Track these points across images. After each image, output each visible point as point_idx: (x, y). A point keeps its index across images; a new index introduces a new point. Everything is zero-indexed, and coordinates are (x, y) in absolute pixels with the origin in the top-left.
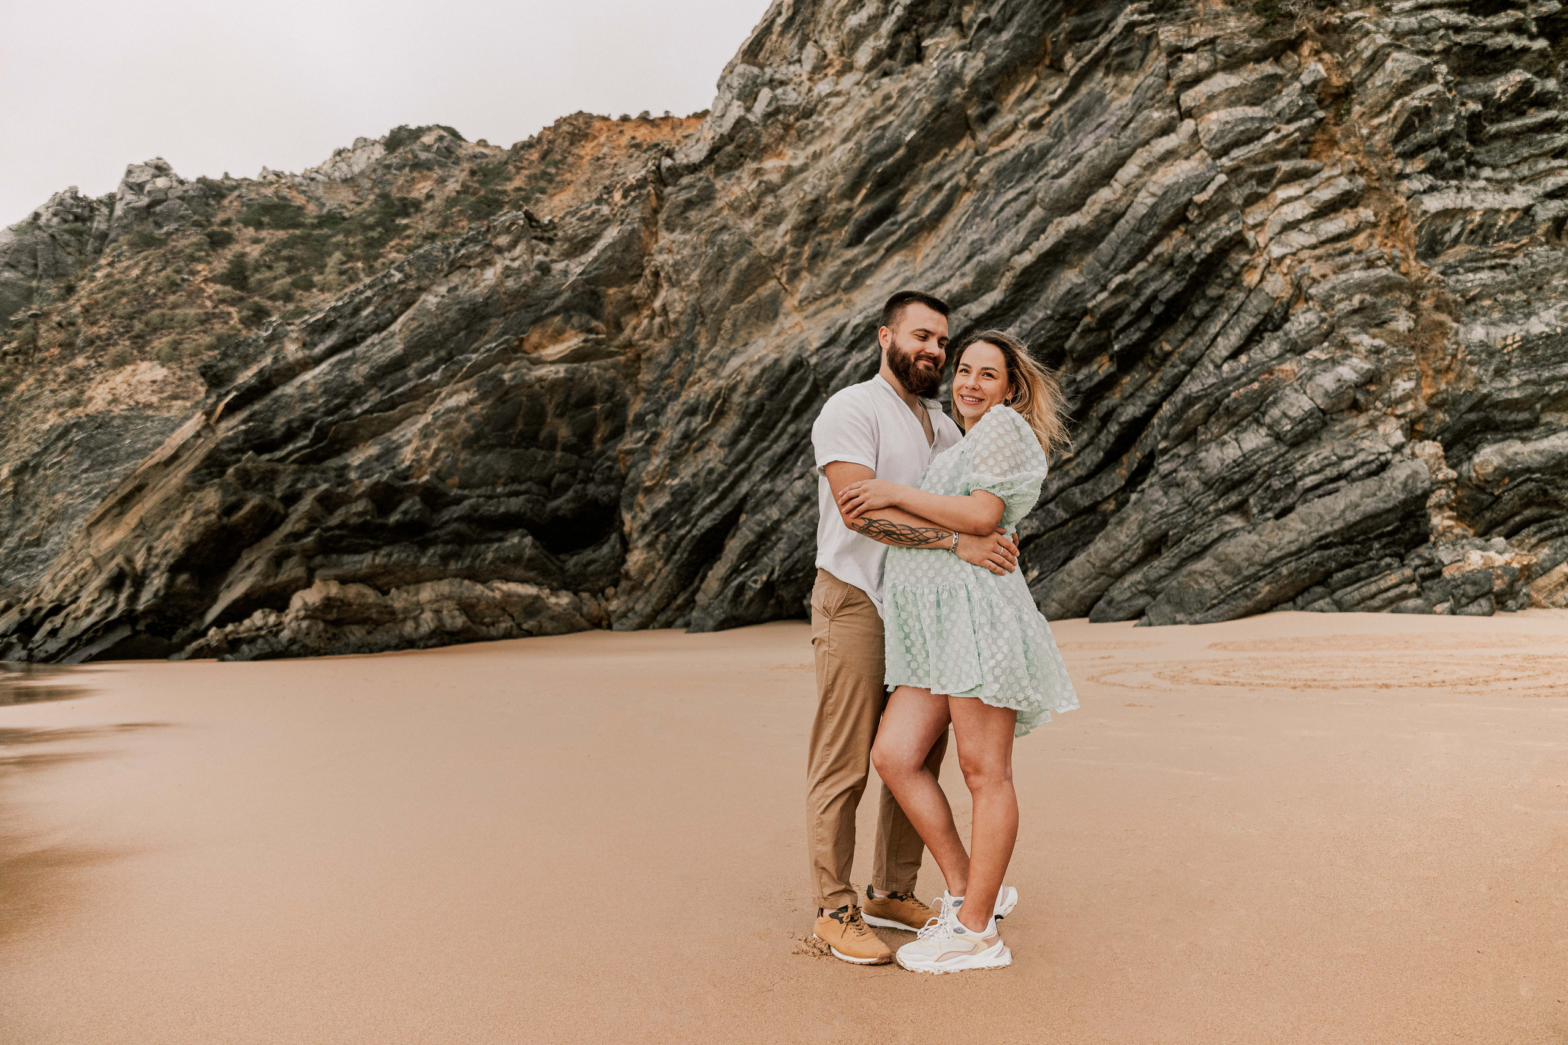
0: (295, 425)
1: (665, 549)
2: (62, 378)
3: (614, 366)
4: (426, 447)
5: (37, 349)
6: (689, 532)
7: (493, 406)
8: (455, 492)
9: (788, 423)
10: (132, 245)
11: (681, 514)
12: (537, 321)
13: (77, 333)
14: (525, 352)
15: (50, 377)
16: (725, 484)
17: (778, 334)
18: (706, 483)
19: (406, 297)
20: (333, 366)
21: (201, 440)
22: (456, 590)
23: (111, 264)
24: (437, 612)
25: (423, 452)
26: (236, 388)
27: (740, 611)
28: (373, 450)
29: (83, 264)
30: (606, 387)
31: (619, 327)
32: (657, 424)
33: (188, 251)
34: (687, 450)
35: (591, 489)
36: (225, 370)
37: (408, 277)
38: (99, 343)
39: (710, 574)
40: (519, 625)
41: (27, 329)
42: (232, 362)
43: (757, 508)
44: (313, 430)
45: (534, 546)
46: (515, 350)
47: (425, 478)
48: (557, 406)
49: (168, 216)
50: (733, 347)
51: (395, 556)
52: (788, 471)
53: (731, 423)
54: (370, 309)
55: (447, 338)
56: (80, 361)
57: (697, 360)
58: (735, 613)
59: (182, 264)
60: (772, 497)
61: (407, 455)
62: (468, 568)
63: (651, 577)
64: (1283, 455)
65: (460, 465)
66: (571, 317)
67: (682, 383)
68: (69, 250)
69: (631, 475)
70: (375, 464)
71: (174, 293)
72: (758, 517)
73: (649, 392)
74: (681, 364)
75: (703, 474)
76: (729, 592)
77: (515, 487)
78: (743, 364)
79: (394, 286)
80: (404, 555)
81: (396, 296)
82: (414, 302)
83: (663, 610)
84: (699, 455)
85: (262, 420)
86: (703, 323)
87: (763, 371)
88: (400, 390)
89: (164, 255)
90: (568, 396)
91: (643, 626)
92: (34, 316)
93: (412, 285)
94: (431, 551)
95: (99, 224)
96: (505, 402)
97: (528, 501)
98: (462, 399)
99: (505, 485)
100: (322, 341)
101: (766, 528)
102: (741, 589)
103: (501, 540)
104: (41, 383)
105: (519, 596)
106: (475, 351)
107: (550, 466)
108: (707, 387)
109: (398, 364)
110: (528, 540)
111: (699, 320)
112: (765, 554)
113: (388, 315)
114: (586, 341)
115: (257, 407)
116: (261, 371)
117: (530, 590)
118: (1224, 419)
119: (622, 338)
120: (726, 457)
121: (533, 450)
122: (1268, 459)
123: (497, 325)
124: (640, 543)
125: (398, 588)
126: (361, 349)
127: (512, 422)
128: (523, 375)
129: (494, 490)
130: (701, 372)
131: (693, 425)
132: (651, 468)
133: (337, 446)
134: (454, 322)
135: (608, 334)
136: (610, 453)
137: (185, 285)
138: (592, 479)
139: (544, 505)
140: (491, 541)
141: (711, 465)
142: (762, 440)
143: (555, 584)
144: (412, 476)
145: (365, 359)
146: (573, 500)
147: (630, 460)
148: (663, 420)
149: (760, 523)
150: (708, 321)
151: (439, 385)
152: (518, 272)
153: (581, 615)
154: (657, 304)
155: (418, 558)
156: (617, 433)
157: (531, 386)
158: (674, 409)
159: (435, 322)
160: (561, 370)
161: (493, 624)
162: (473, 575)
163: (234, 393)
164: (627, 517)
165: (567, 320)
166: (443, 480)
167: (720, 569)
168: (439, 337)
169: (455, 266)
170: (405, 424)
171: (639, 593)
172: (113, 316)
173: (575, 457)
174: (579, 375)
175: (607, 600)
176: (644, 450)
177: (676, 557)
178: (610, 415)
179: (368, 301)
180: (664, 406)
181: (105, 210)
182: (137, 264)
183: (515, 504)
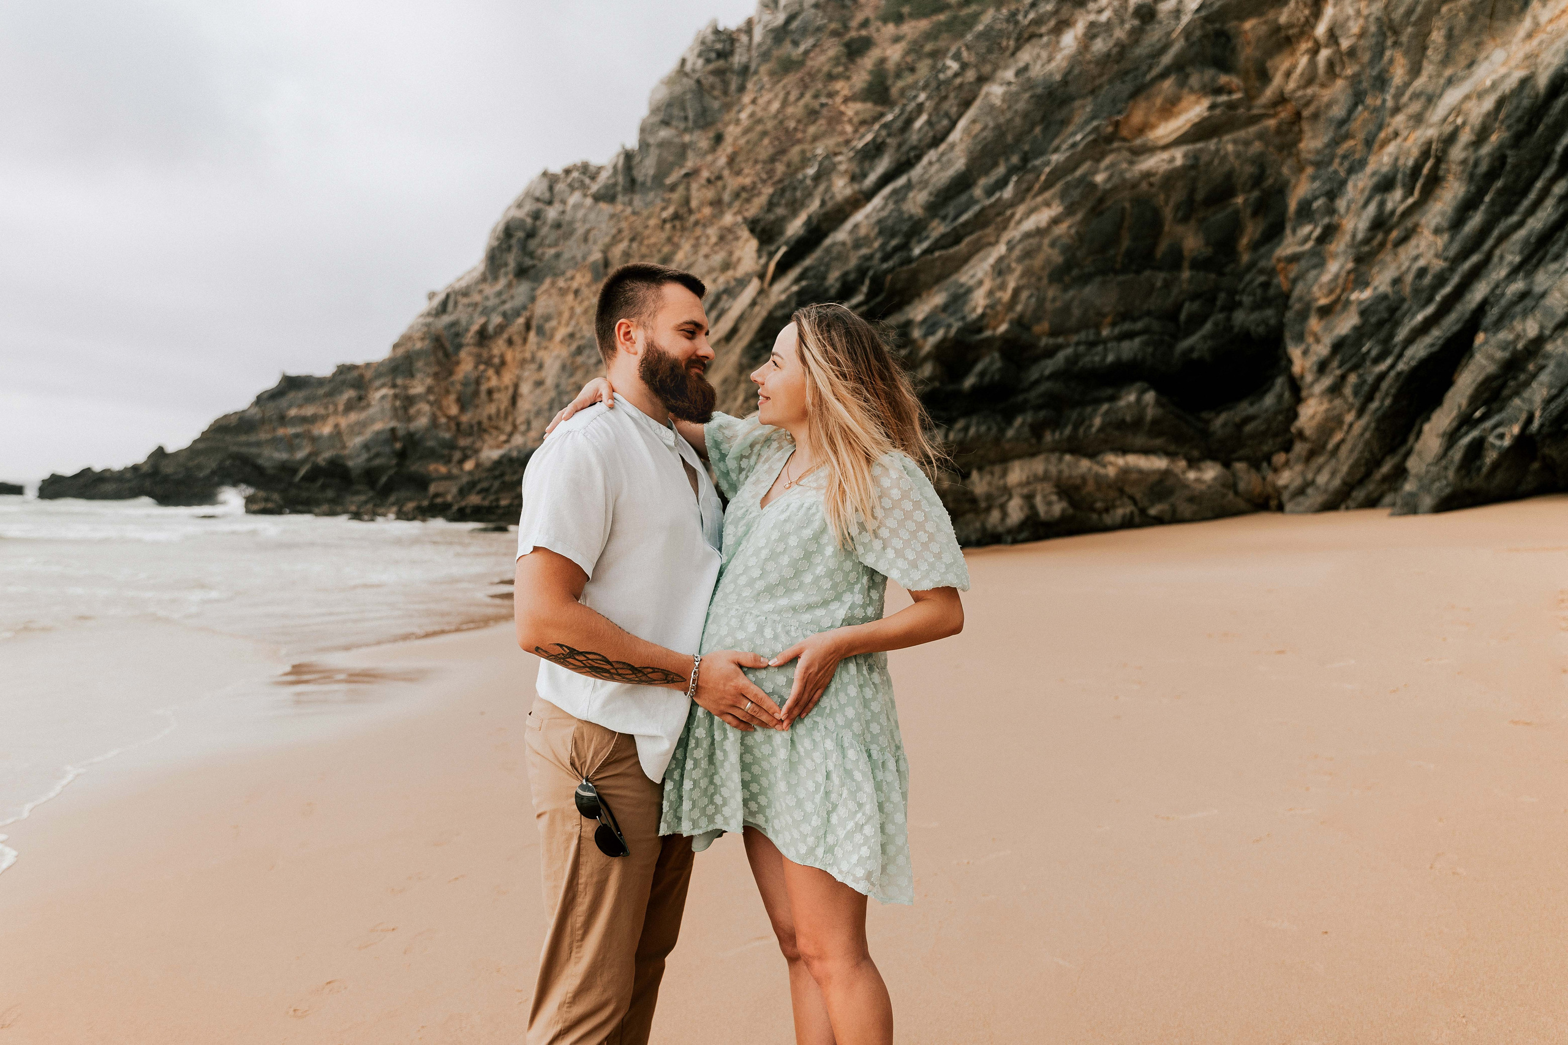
0: (852, 277)
1: (1356, 393)
2: (714, 239)
3: (1261, 136)
4: (1002, 287)
5: (690, 212)
6: (1392, 366)
7: (1085, 221)
8: (1044, 341)
9: (1553, 180)
10: (772, 73)
11: (1378, 342)
12: (1139, 91)
13: (724, 187)
14: (1124, 140)
15: (703, 240)
16: (1447, 290)
17: (1530, 36)
18: (1416, 291)
19: (964, 95)
20: (886, 199)
21: (757, 309)
22: (1053, 470)
23: (754, 101)
24: (1029, 498)
25: (999, 294)
26: (786, 243)
27: (1478, 481)
28: (938, 299)
29: (727, 107)
30: (1249, 169)
31: (1264, 77)
32: (1331, 211)
33: (826, 69)
34: (1382, 245)
35: (1240, 317)
36: (774, 223)
37: (964, 66)
38: (744, 195)
39: (1427, 427)
40: (1143, 511)
41: (681, 190)
42: (780, 211)
43: (1499, 323)
44: (867, 282)
45: (1158, 403)
46: (1110, 139)
47: (1003, 328)
48: (1177, 208)
49: (804, 31)
50: (1448, 72)
51: (972, 431)
53: (1452, 192)
54: (924, 118)
55: (1018, 140)
56: (728, 219)
57: (1390, 103)
58: (1466, 484)
59: (820, 85)
60: (1529, 302)
61: (979, 301)
62: (1070, 439)
63: (1338, 437)
65: (1049, 306)
66: (1187, 76)
67: (1369, 143)
68: (716, 93)
69: (1296, 293)
70: (943, 316)
71: (814, 122)
72: (1504, 335)
73: (1318, 165)
74: (1366, 114)
75: (1409, 278)
76: (1457, 454)
77: (1127, 326)
78: (1467, 97)
79: (948, 82)
80: (983, 428)
81: (952, 95)
82: (974, 98)
83: (1361, 482)
84: (1402, 250)
85: (815, 277)
86: (1396, 44)
87: (1500, 103)
88: (965, 217)
89: (802, 80)
90: (1192, 191)
91: (1333, 504)
92: (687, 175)
93: (971, 75)
94: (1018, 421)
95: (738, 59)
96: (1101, 213)
97: (1146, 344)
98: (1043, 217)
99: (1114, 324)
100: (872, 168)
101: (1515, 353)
102: (1477, 448)
103: (1113, 399)
104: (696, 247)
105: (1141, 472)
106: (1056, 150)
107: (1175, 291)
108: (1409, 143)
109: (962, 183)
110: (1150, 397)
111: (1389, 42)
112: (1517, 393)
113: (945, 122)
114: (1212, 107)
115: (808, 262)
116: (810, 218)
117: (1159, 463)
119: (1269, 93)
120: (1446, 248)
121: (1147, 273)
123: (1083, 109)
124: (1318, 389)
125: (980, 469)
126: (916, 172)
127: (1113, 240)
128: (1122, 173)
129: (1098, 333)
130: (1399, 120)
131: (1389, 206)
132: (1326, 278)
133: (896, 300)
134: (1026, 115)
135: (1246, 91)
136: (1262, 264)
137: (825, 111)
138: (1240, 304)
139: (1171, 347)
140: (1098, 402)
141: (1421, 263)
142: (1508, 211)
143: (1196, 453)
144: (986, 327)
145: (924, 183)
146: (1212, 336)
147: (1294, 270)
148: (1341, 204)
149: (1504, 346)
150: (1404, 39)
151: (1013, 204)
152: (1108, 26)
153: (1236, 493)
154: (1321, 30)
155: (1002, 431)
156: (1274, 233)
157: (1134, 186)
158: (1359, 184)
159: (1002, 120)
160: (1178, 156)
161: (1107, 510)
162: (1077, 448)
163: (783, 249)
164: (1295, 352)
165: (1182, 83)
166: (1028, 328)
167: (1441, 420)
168: (1010, 138)
169: (1025, 37)
170: (974, 261)
171: (1321, 460)
172: (756, 162)
173: (1213, 276)
174: (1205, 158)
175: (1276, 470)
176: (1313, 253)
177: (1374, 405)
178: (1260, 208)
179: (920, 108)
180: (1343, 183)
181: (744, 39)
182: (776, 96)
183: (1129, 349)
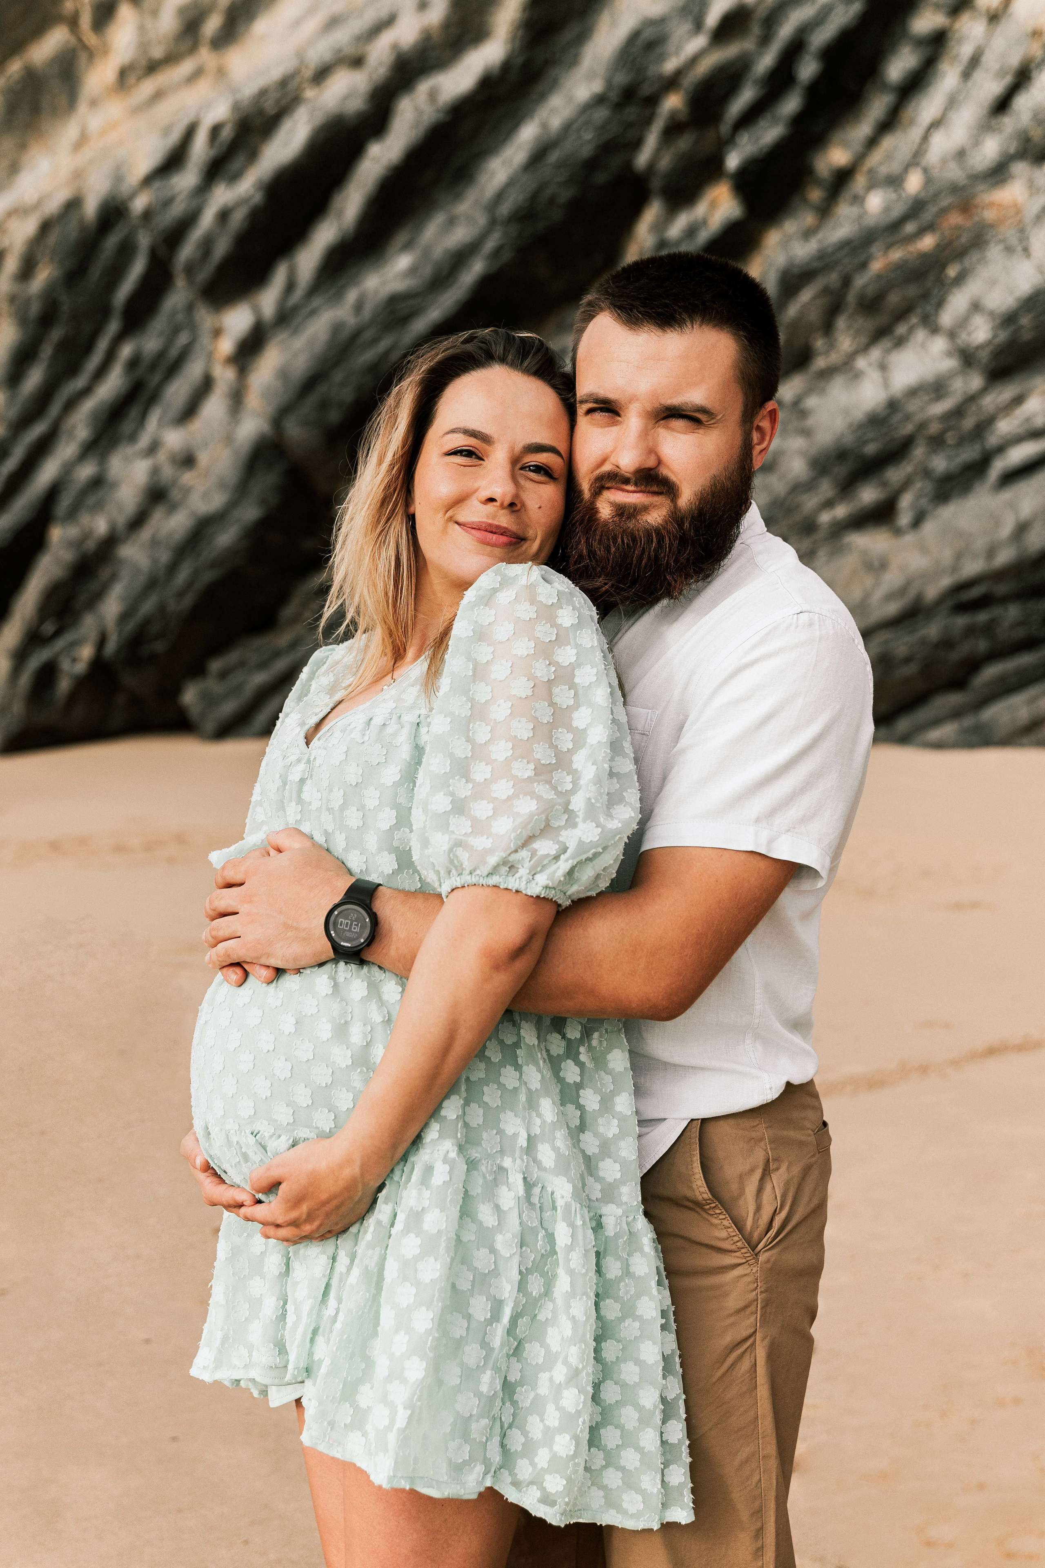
9: (118, 339)
17: (76, 146)
27: (52, 716)
52: (133, 438)
58: (38, 719)
60: (98, 492)
64: (972, 399)
72: (77, 529)
78: (11, 211)
102: (48, 674)
118: (861, 322)
122: (940, 408)
